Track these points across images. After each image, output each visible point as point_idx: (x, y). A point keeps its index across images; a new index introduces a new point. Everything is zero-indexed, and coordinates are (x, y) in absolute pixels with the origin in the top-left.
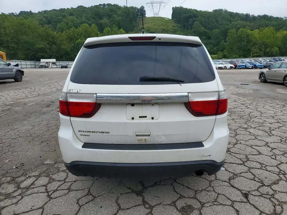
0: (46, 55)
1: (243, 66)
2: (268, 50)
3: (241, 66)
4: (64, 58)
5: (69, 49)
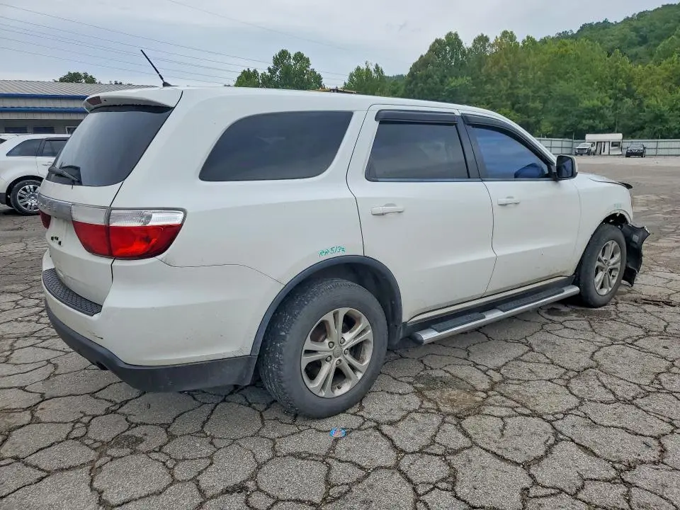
0: (601, 126)
4: (647, 130)
5: (666, 108)
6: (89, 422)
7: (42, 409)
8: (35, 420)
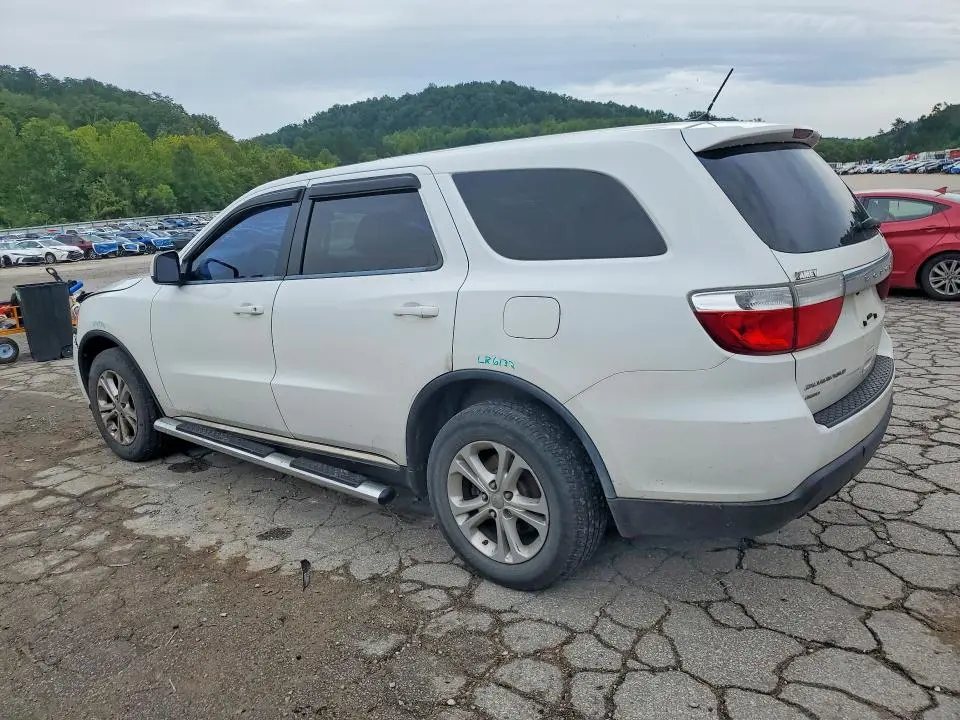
1: (113, 246)
2: (142, 193)
3: (105, 248)
6: (857, 551)
7: (887, 598)
8: (909, 587)
